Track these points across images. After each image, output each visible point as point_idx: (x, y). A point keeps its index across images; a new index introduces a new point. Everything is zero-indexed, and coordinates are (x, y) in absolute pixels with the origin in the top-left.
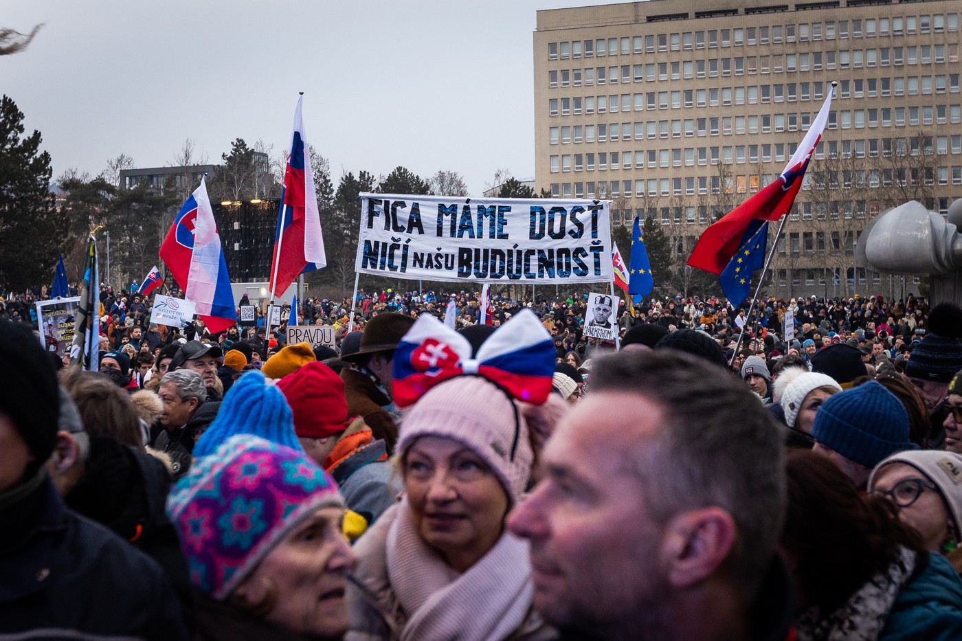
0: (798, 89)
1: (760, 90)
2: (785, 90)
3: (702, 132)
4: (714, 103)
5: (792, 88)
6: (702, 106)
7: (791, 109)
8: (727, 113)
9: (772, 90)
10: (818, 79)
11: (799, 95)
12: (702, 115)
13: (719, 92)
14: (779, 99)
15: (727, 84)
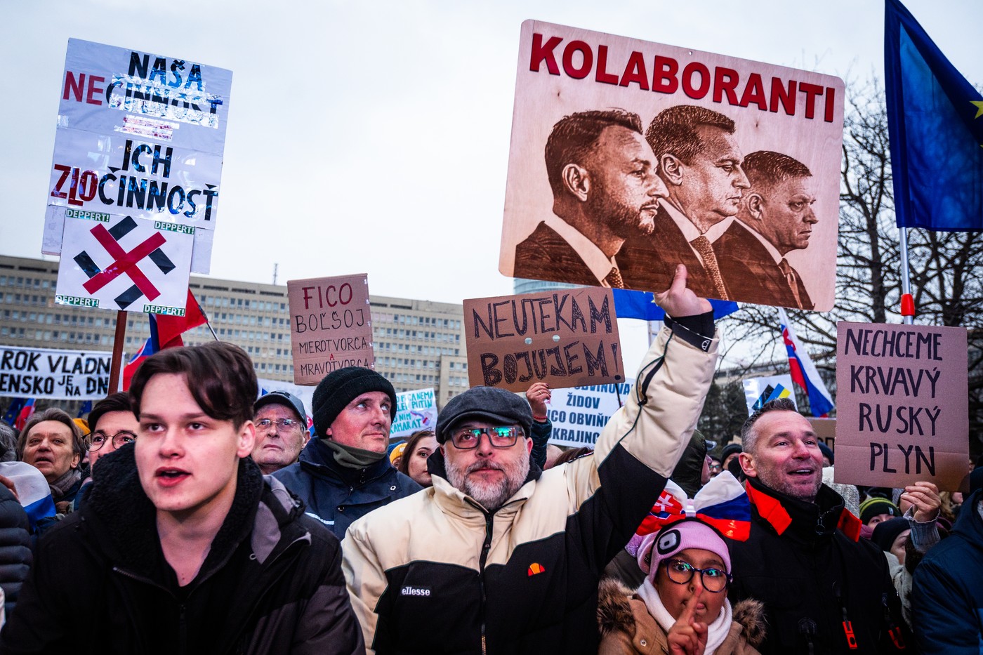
0: (78, 319)
1: (54, 317)
2: (70, 319)
3: (13, 336)
4: (24, 320)
5: (74, 319)
6: (15, 321)
7: (72, 330)
8: (30, 326)
9: (62, 318)
10: (91, 315)
11: (78, 322)
12: (14, 325)
13: (28, 314)
14: (66, 323)
15: (34, 310)
